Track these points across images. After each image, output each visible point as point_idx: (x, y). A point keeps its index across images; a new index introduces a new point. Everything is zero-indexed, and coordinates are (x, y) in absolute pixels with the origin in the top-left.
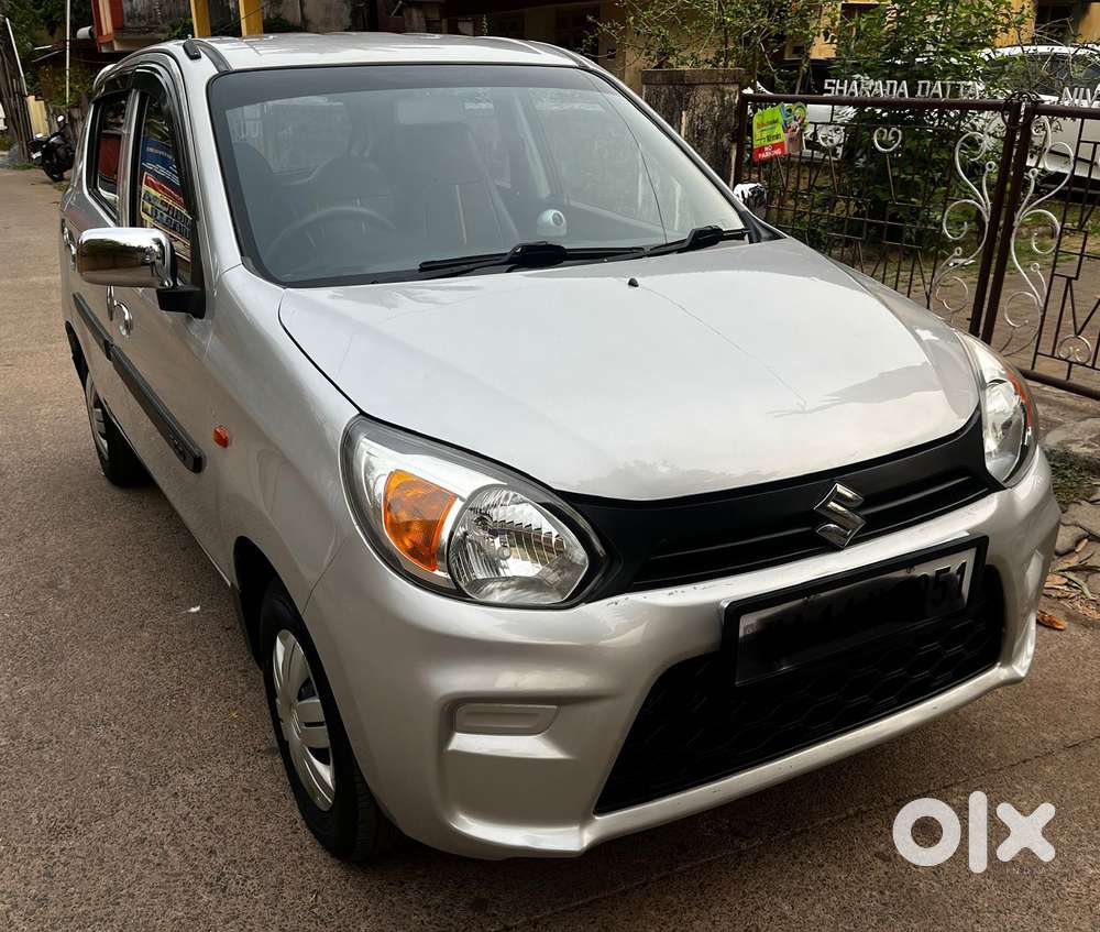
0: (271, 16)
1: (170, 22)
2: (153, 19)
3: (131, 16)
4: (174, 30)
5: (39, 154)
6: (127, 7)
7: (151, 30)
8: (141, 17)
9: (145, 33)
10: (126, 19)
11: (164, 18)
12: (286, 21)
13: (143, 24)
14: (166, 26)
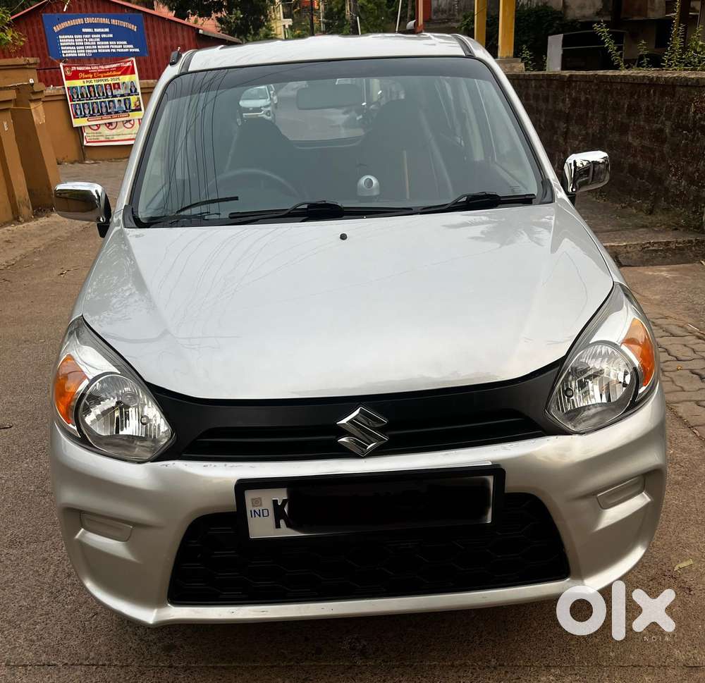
0: (540, 4)
1: (464, 14)
2: (451, 12)
3: (437, 11)
4: (466, 19)
5: (361, 117)
6: (434, 4)
7: (449, 20)
8: (443, 12)
9: (444, 23)
10: (432, 13)
11: (459, 11)
12: (551, 7)
13: (444, 16)
14: (461, 18)
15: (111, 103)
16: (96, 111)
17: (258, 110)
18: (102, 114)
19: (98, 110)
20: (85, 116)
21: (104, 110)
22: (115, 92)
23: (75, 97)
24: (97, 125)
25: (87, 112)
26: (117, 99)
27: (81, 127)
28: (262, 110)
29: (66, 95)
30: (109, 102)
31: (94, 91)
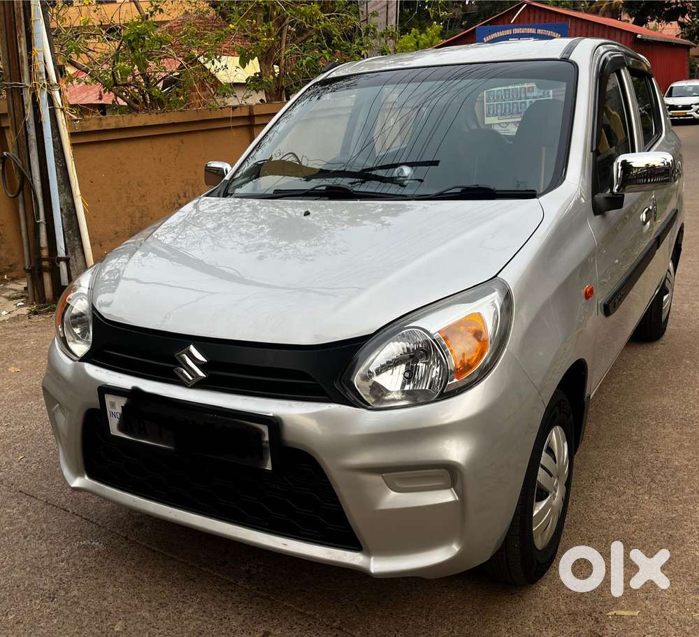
15: (523, 104)
16: (507, 111)
17: (688, 107)
18: (512, 114)
19: (510, 110)
20: (496, 115)
21: (515, 110)
22: (529, 95)
23: (491, 99)
24: (506, 123)
25: (499, 112)
26: (529, 100)
27: (491, 124)
28: (692, 108)
29: (483, 97)
30: (521, 103)
31: (509, 94)
